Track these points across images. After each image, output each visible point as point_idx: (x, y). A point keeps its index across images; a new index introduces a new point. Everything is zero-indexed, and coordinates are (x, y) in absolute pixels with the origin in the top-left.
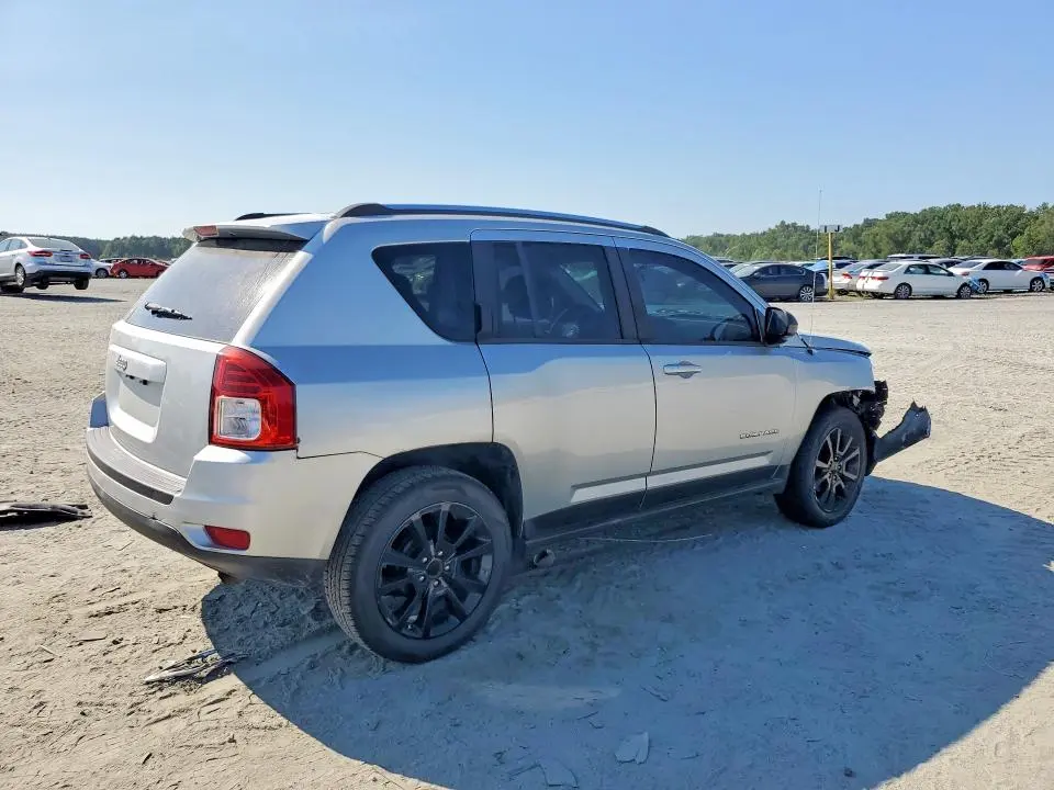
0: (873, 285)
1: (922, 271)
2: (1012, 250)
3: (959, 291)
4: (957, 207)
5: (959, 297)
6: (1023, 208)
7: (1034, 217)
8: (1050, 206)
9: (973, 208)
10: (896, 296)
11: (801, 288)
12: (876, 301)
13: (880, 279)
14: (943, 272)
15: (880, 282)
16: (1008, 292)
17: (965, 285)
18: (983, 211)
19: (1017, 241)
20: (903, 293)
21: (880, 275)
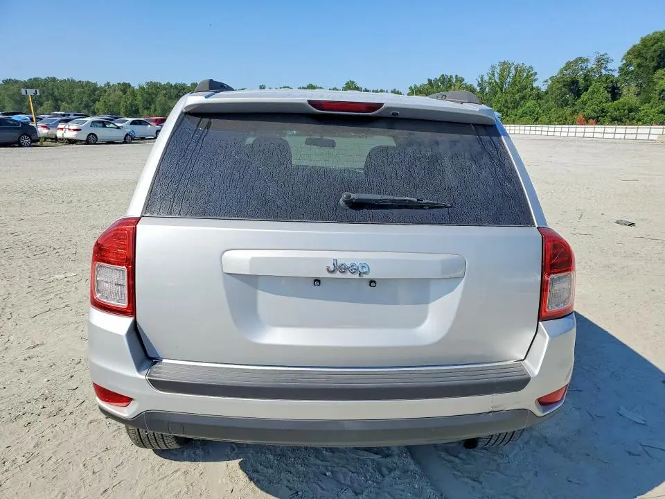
0: (71, 135)
1: (101, 125)
2: (96, 110)
3: (125, 139)
4: (54, 79)
5: (125, 142)
6: (96, 84)
7: (103, 90)
8: (111, 84)
9: (65, 81)
10: (87, 142)
11: (20, 137)
12: (71, 146)
13: (74, 130)
14: (111, 125)
15: (75, 133)
16: (143, 139)
17: (127, 135)
18: (72, 84)
19: (97, 105)
20: (91, 140)
21: (75, 127)
